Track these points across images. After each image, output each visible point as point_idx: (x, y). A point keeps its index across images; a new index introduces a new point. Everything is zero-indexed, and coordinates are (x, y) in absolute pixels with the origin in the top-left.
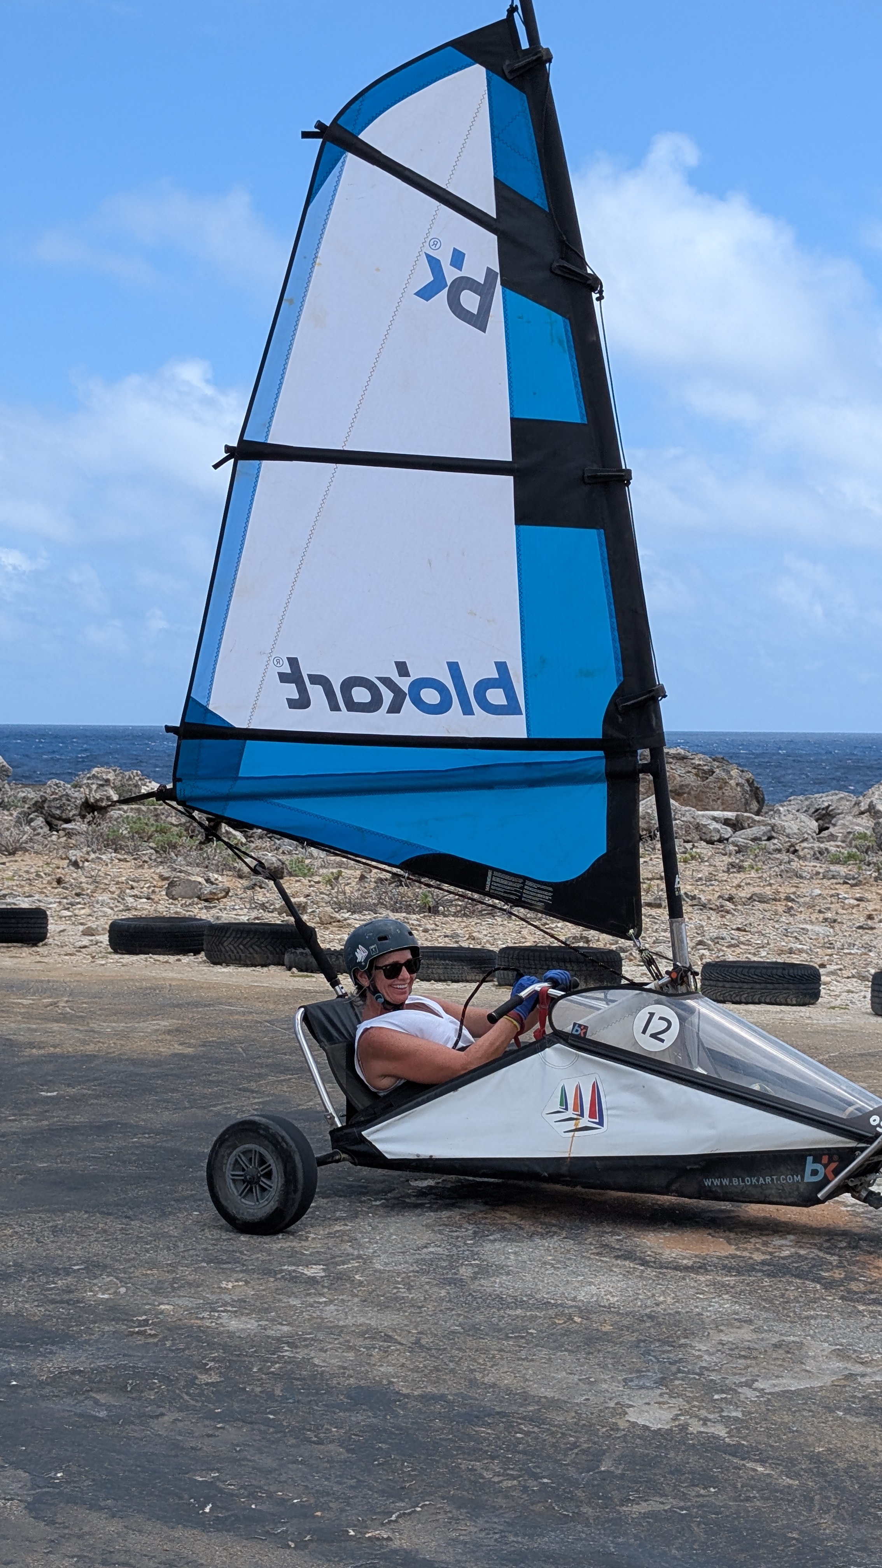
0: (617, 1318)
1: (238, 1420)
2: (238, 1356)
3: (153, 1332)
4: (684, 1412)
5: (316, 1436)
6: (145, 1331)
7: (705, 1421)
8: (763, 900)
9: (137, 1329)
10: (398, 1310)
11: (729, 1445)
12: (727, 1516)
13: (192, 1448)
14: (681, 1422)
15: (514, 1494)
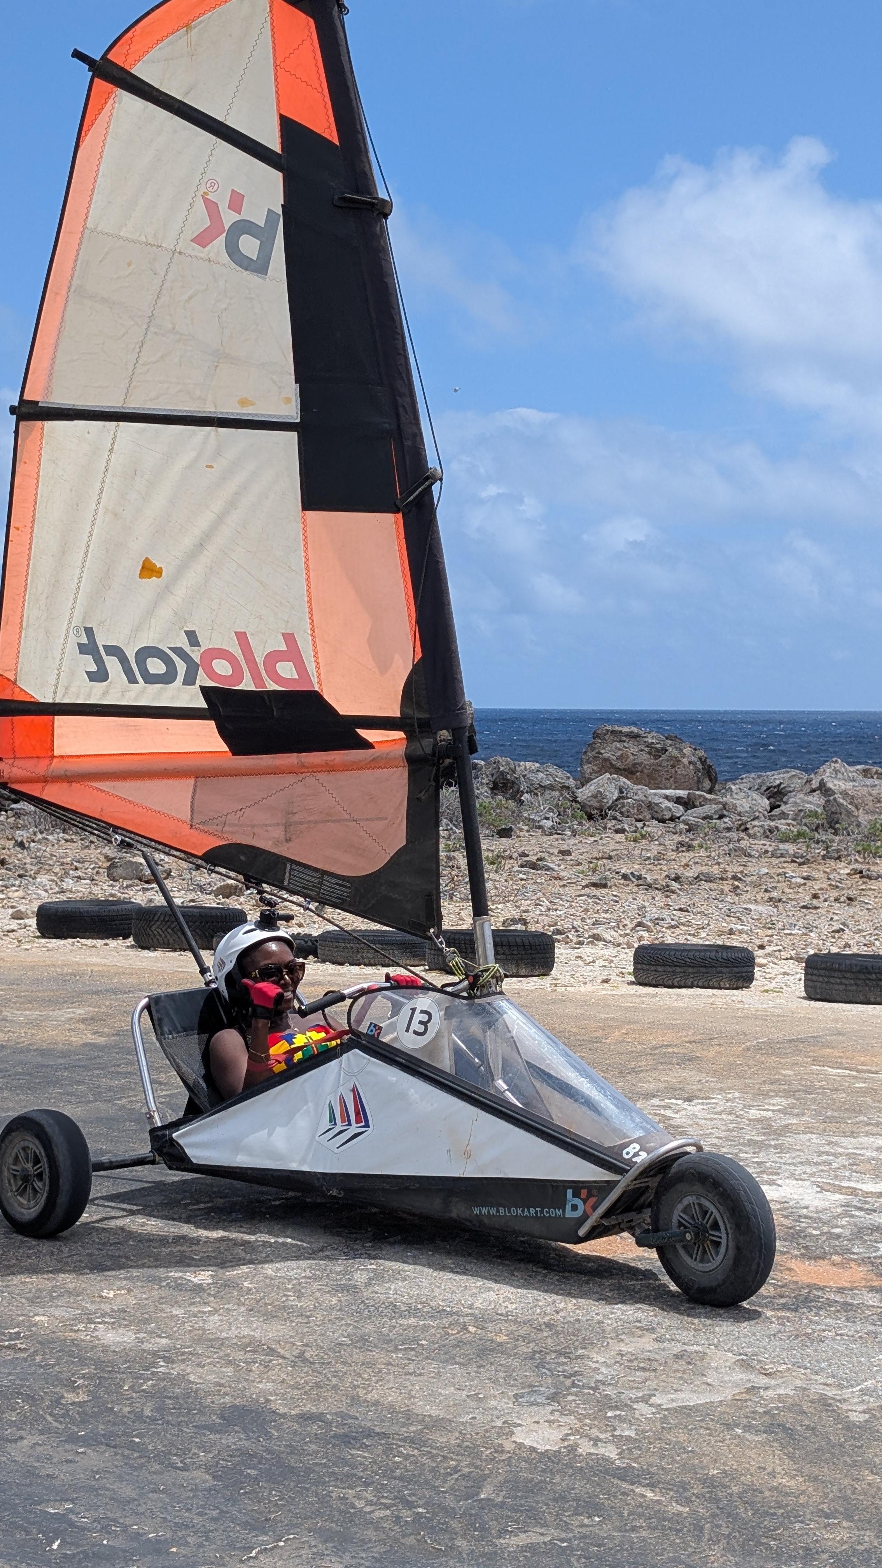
0: (514, 1328)
1: (102, 1443)
2: (110, 1372)
3: (23, 1346)
4: (575, 1432)
5: (181, 1462)
6: (16, 1345)
7: (596, 1441)
8: (709, 879)
9: (7, 1343)
10: (286, 1320)
11: (619, 1468)
12: (611, 1549)
13: (48, 1476)
14: (571, 1443)
15: (385, 1526)
